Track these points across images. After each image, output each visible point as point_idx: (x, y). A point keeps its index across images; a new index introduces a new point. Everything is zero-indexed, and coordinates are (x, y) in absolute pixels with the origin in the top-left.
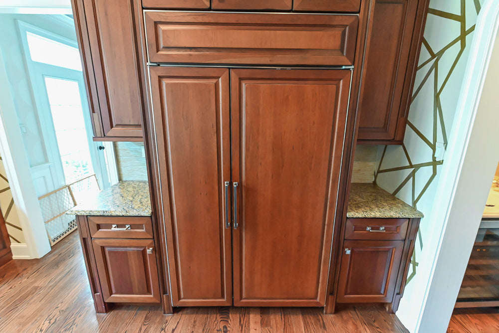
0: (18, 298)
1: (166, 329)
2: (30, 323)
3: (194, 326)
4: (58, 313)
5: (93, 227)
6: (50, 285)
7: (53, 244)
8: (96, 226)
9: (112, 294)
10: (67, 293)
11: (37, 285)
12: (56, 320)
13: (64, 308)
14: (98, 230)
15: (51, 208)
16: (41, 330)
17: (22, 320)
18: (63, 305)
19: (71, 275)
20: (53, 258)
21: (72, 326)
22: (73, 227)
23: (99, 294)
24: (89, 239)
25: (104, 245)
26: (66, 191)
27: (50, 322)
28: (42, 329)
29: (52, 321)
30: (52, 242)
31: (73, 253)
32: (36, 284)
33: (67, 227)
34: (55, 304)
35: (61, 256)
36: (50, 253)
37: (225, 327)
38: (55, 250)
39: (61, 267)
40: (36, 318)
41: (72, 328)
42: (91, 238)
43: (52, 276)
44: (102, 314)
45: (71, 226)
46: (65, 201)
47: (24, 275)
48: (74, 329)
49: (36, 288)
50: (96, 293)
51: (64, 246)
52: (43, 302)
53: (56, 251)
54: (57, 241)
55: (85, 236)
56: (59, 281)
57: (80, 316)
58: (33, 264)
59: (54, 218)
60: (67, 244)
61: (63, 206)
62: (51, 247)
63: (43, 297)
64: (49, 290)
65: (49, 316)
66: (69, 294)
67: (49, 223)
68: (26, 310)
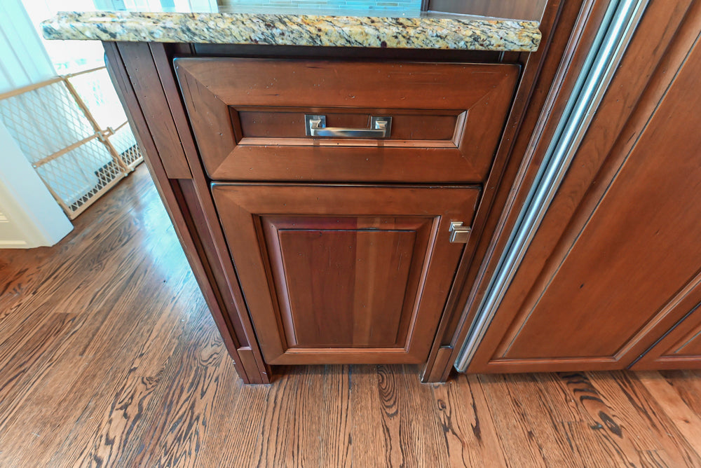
0: (20, 346)
1: (455, 426)
2: (72, 420)
3: (523, 415)
4: (141, 387)
5: (210, 123)
6: (96, 309)
7: (74, 215)
8: (224, 115)
9: (288, 347)
10: (146, 328)
11: (62, 311)
12: (140, 405)
13: (152, 371)
14: (236, 142)
15: (39, 130)
16: (109, 442)
17: (47, 411)
18: (145, 364)
19: (141, 284)
20: (84, 245)
21: (190, 426)
22: (109, 180)
23: (248, 348)
24: (198, 187)
25: (265, 210)
26: (60, 88)
27: (125, 415)
28: (111, 436)
29: (133, 411)
30: (71, 211)
31: (125, 233)
32: (61, 308)
33: (95, 180)
34: (124, 360)
35: (101, 240)
36: (72, 235)
37: (604, 416)
38: (82, 228)
39: (111, 268)
40: (82, 404)
41: (197, 433)
42: (209, 181)
43: (95, 288)
44: (260, 386)
45: (104, 178)
46: (68, 117)
47: (24, 286)
48: (201, 434)
49: (63, 318)
50: (240, 346)
51: (100, 220)
52: (89, 354)
53: (88, 230)
54: (80, 209)
55: (179, 170)
56: (116, 300)
57: (203, 394)
58: (40, 260)
59: (54, 156)
60: (107, 216)
61: (69, 128)
62: (71, 221)
63: (86, 341)
64: (97, 324)
65: (118, 395)
66: (150, 331)
67: (46, 165)
68: (49, 381)
